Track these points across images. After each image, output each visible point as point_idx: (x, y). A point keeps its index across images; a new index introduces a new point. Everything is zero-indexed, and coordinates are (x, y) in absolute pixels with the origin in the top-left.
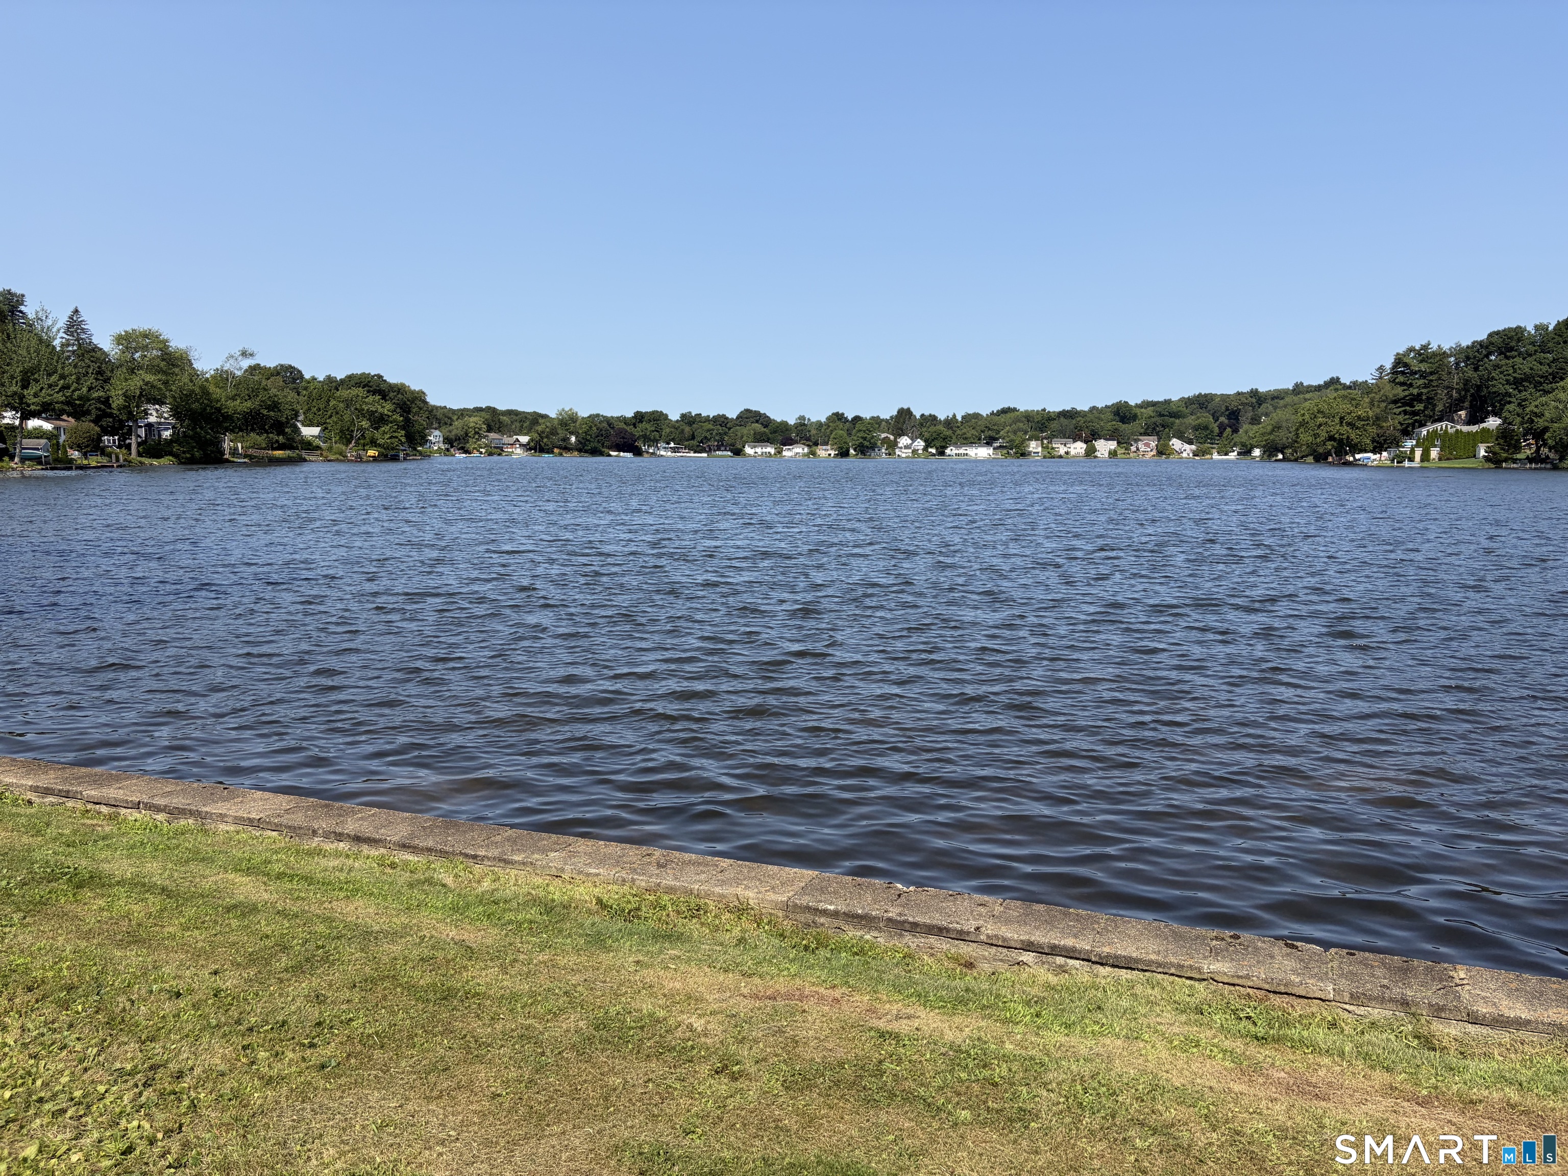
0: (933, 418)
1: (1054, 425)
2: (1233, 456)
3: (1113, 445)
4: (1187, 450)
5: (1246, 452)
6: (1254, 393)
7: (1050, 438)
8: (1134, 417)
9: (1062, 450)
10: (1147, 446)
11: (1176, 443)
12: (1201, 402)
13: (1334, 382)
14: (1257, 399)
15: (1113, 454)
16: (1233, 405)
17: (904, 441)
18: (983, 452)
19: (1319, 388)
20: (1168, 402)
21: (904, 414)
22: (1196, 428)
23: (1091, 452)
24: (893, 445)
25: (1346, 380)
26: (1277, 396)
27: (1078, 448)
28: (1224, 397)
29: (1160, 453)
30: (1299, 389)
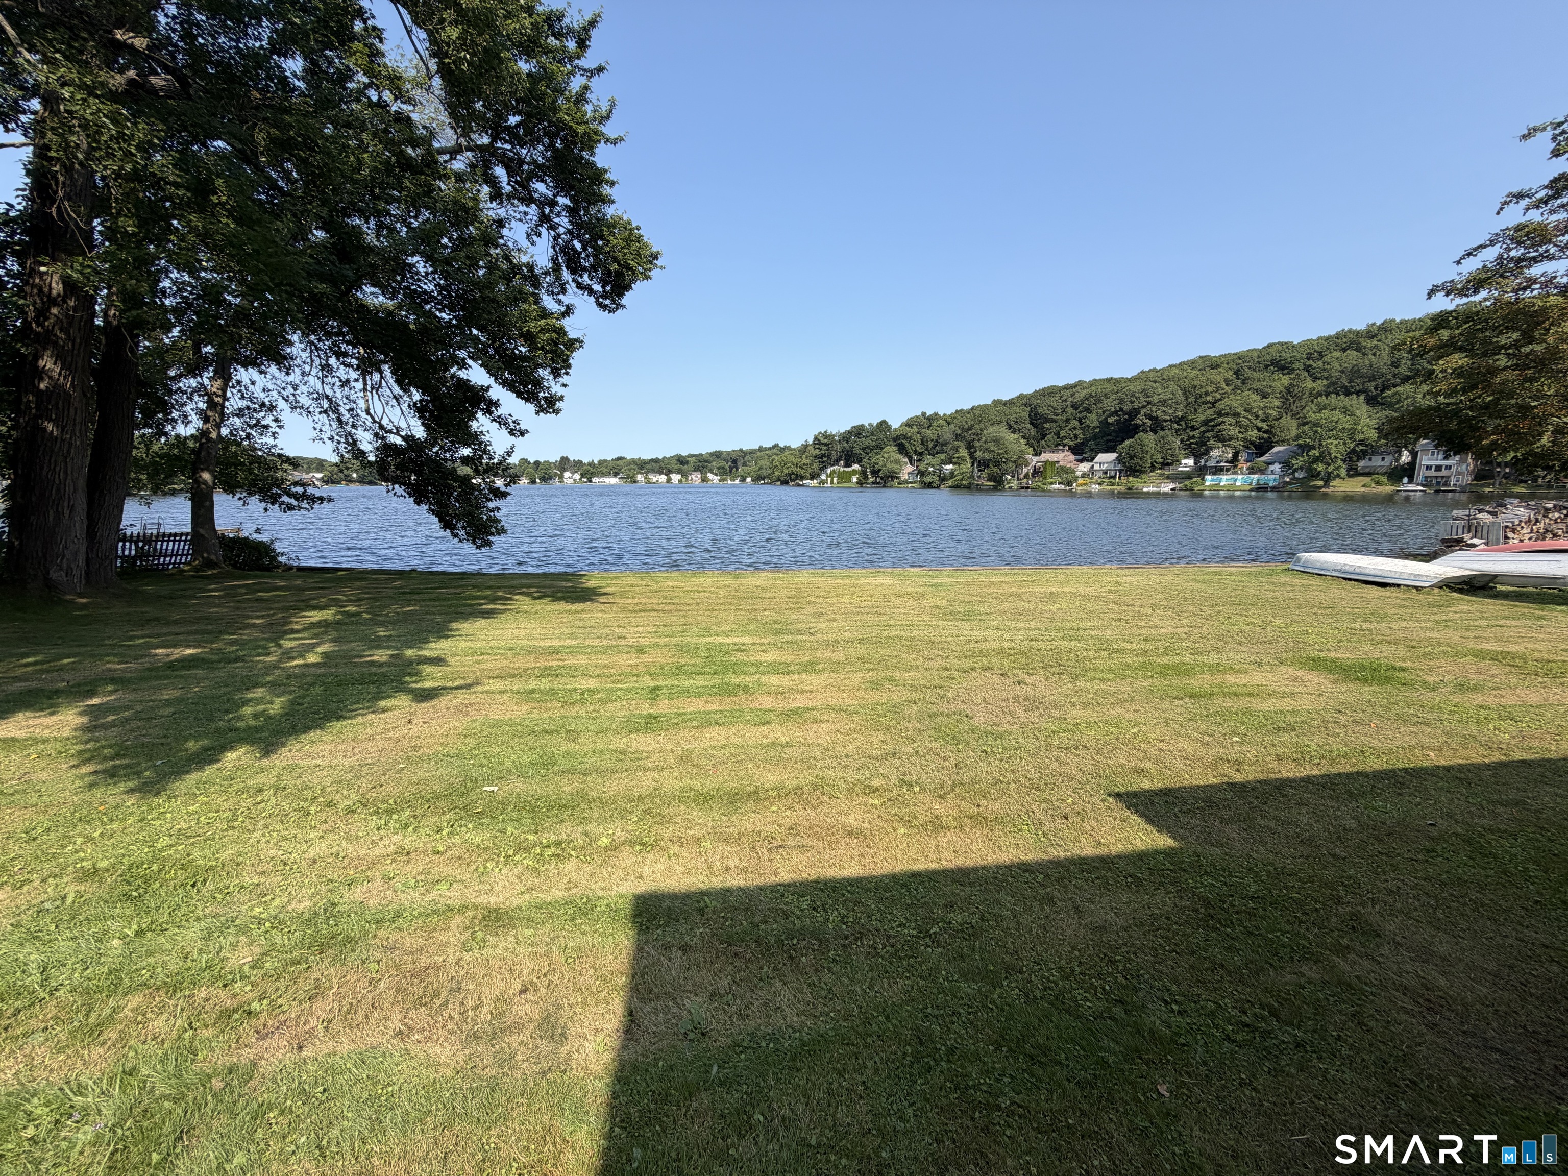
0: (580, 462)
1: (648, 466)
2: (737, 482)
3: (679, 477)
4: (716, 479)
5: (743, 480)
6: (741, 450)
7: (647, 473)
8: (687, 463)
9: (654, 480)
10: (696, 477)
11: (710, 476)
12: (717, 455)
13: (776, 446)
14: (743, 453)
15: (680, 481)
16: (734, 457)
17: (567, 474)
18: (613, 481)
19: (770, 449)
20: (701, 455)
21: (564, 460)
22: (718, 468)
23: (669, 480)
24: (561, 477)
25: (782, 445)
26: (752, 452)
27: (663, 478)
28: (728, 453)
29: (703, 481)
30: (761, 449)
